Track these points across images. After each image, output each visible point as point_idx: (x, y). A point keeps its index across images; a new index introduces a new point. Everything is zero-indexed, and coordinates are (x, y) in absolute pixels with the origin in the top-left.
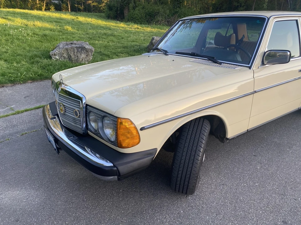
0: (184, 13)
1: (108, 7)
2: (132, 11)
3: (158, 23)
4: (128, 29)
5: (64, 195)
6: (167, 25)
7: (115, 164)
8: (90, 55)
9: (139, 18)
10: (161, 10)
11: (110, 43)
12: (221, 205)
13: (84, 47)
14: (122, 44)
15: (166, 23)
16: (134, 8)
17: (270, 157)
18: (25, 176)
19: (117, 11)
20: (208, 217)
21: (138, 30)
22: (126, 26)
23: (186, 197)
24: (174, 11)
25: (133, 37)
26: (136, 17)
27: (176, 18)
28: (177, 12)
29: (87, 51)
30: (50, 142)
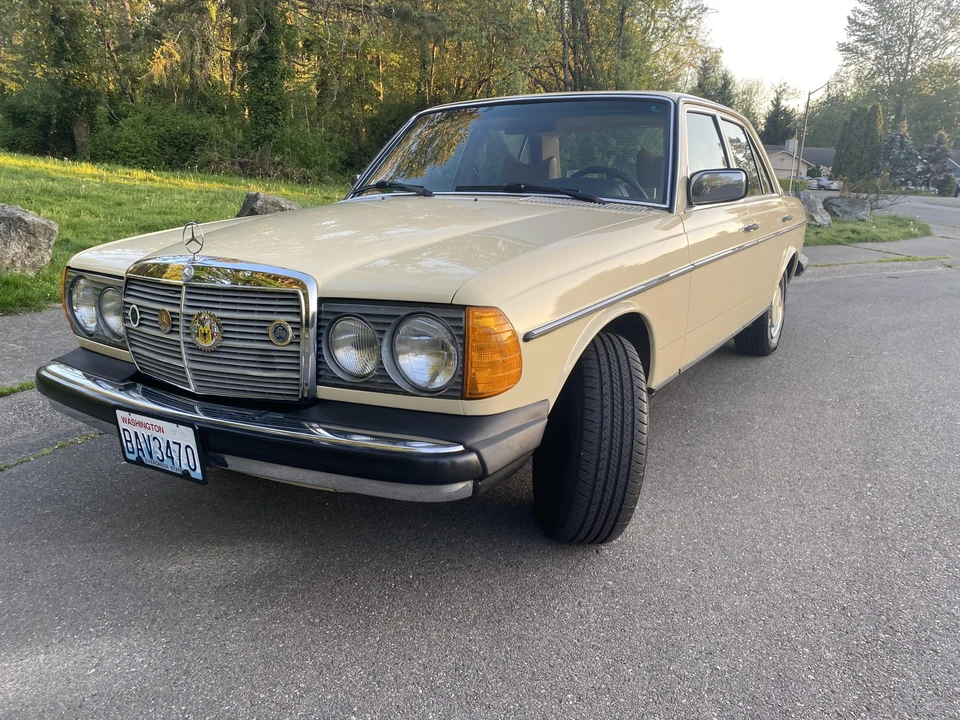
0: (292, 141)
2: (107, 129)
3: (206, 168)
4: (117, 181)
6: (240, 175)
7: (470, 443)
8: (44, 246)
9: (138, 152)
10: (216, 130)
11: (86, 217)
13: (20, 219)
14: (129, 219)
15: (237, 167)
16: (112, 121)
21: (157, 185)
22: (105, 174)
24: (257, 134)
25: (154, 201)
26: (125, 149)
27: (269, 154)
28: (268, 138)
29: (30, 231)
30: (146, 459)
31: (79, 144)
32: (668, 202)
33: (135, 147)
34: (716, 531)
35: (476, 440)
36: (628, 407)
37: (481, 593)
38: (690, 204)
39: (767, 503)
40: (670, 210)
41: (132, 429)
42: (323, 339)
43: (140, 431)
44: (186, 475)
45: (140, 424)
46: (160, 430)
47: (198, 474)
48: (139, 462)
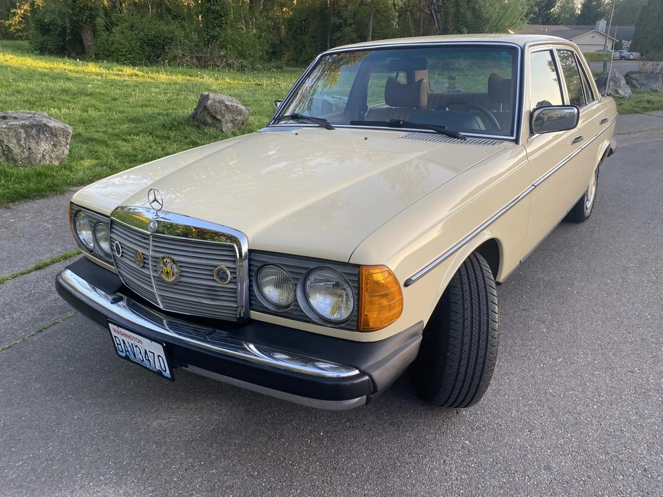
0: (232, 40)
1: (37, 26)
2: (105, 35)
3: (174, 62)
4: (113, 77)
5: (198, 478)
6: (197, 67)
7: (363, 368)
8: (63, 143)
9: (126, 51)
10: (179, 33)
11: (92, 112)
12: (525, 411)
13: (45, 125)
14: (121, 112)
15: (195, 61)
16: (108, 29)
17: (551, 308)
18: (58, 460)
19: (62, 34)
20: (518, 440)
21: (140, 80)
22: (104, 71)
23: (457, 412)
24: (207, 35)
25: (137, 97)
26: (118, 49)
27: (217, 50)
28: (215, 38)
29: (53, 133)
30: (132, 357)
31: (86, 46)
32: (515, 134)
33: (124, 48)
34: (545, 393)
35: (369, 364)
36: (484, 319)
37: (372, 450)
38: (532, 133)
39: (585, 365)
40: (516, 141)
41: (121, 337)
42: (254, 279)
43: (126, 340)
44: (159, 373)
45: (126, 335)
46: (139, 341)
47: (167, 373)
48: (127, 358)
